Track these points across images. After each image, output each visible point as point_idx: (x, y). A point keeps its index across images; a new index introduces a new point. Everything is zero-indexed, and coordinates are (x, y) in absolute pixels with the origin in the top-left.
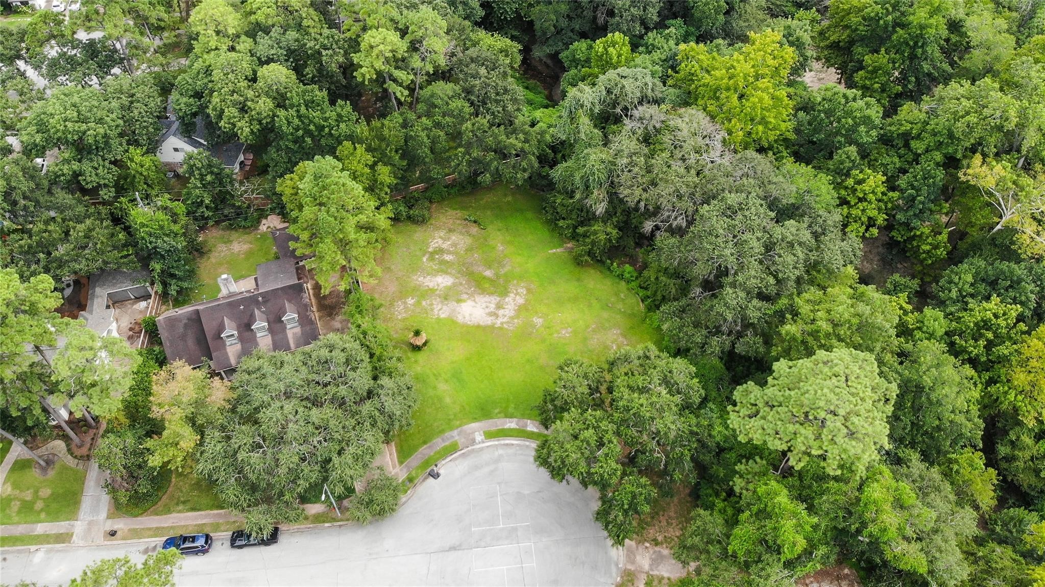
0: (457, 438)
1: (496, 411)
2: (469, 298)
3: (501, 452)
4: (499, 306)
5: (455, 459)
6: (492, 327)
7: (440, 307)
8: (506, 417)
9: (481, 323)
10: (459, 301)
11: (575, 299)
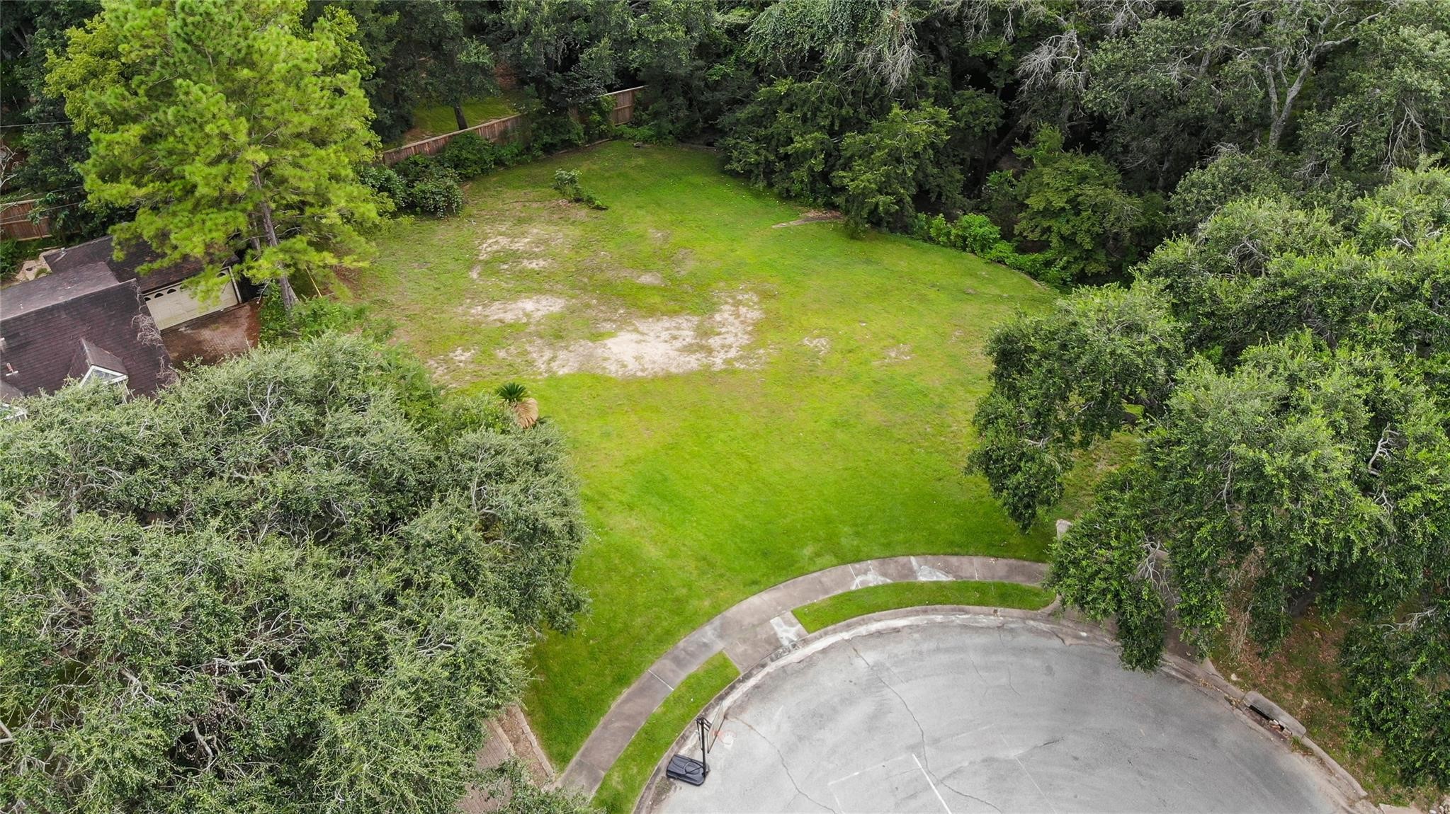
0: (719, 646)
1: (808, 551)
2: (620, 328)
4: (704, 332)
6: (708, 375)
7: (548, 354)
8: (844, 561)
9: (673, 370)
10: (596, 336)
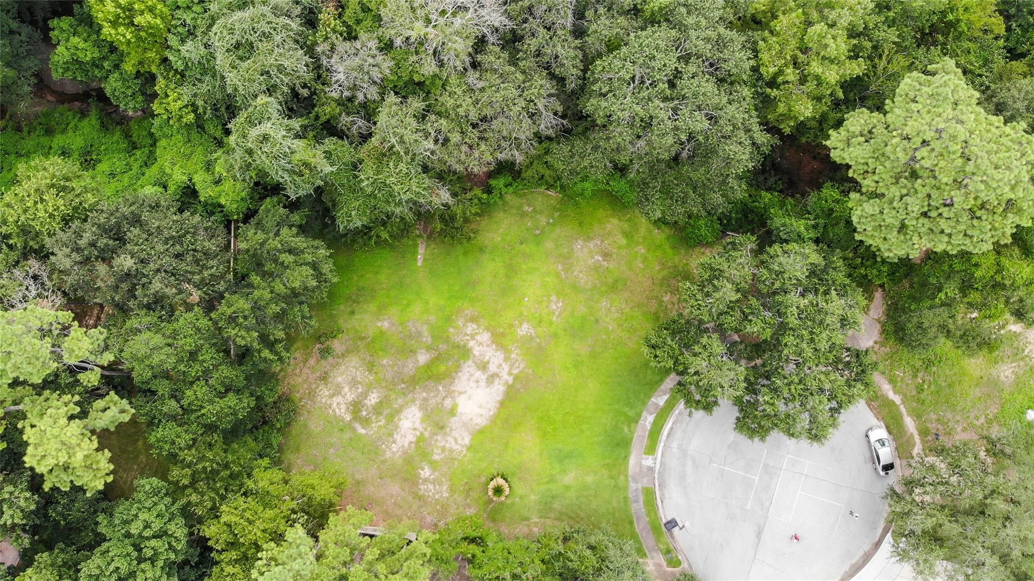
0: (640, 486)
1: (626, 430)
2: (453, 398)
3: (675, 445)
4: (483, 366)
5: (662, 496)
6: (510, 387)
7: (451, 439)
8: (637, 422)
9: (500, 398)
10: (452, 412)
11: (511, 270)
